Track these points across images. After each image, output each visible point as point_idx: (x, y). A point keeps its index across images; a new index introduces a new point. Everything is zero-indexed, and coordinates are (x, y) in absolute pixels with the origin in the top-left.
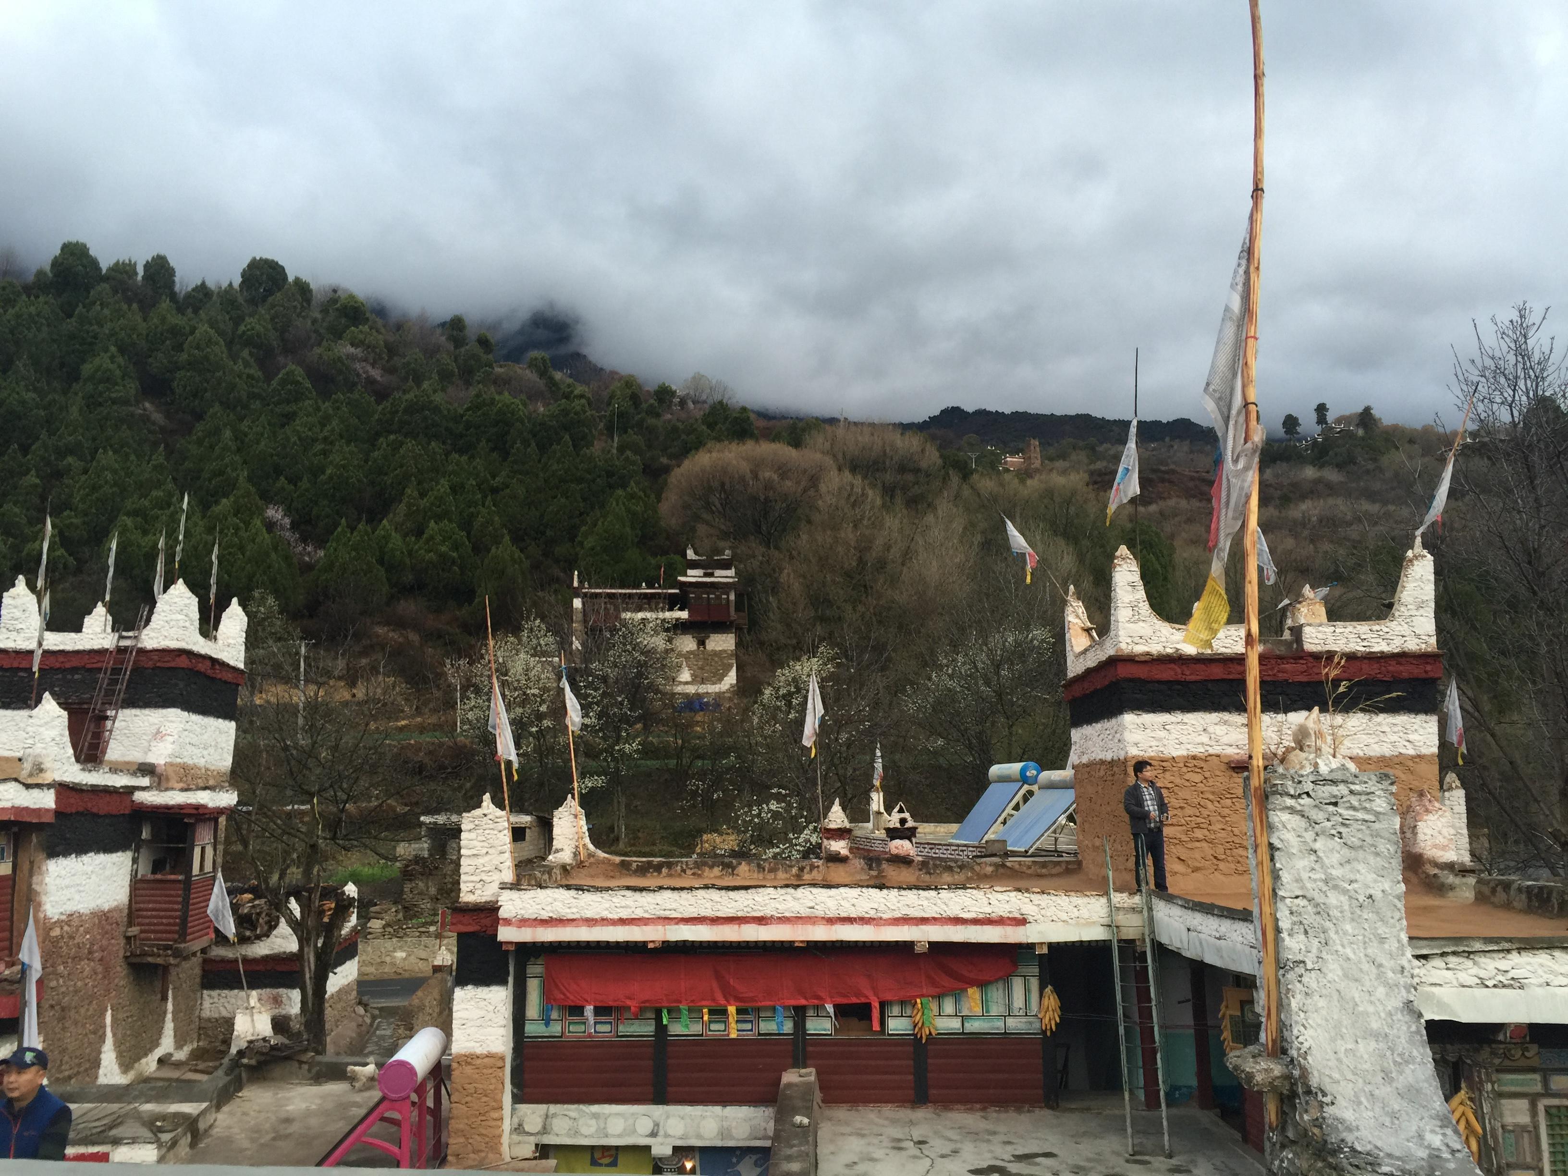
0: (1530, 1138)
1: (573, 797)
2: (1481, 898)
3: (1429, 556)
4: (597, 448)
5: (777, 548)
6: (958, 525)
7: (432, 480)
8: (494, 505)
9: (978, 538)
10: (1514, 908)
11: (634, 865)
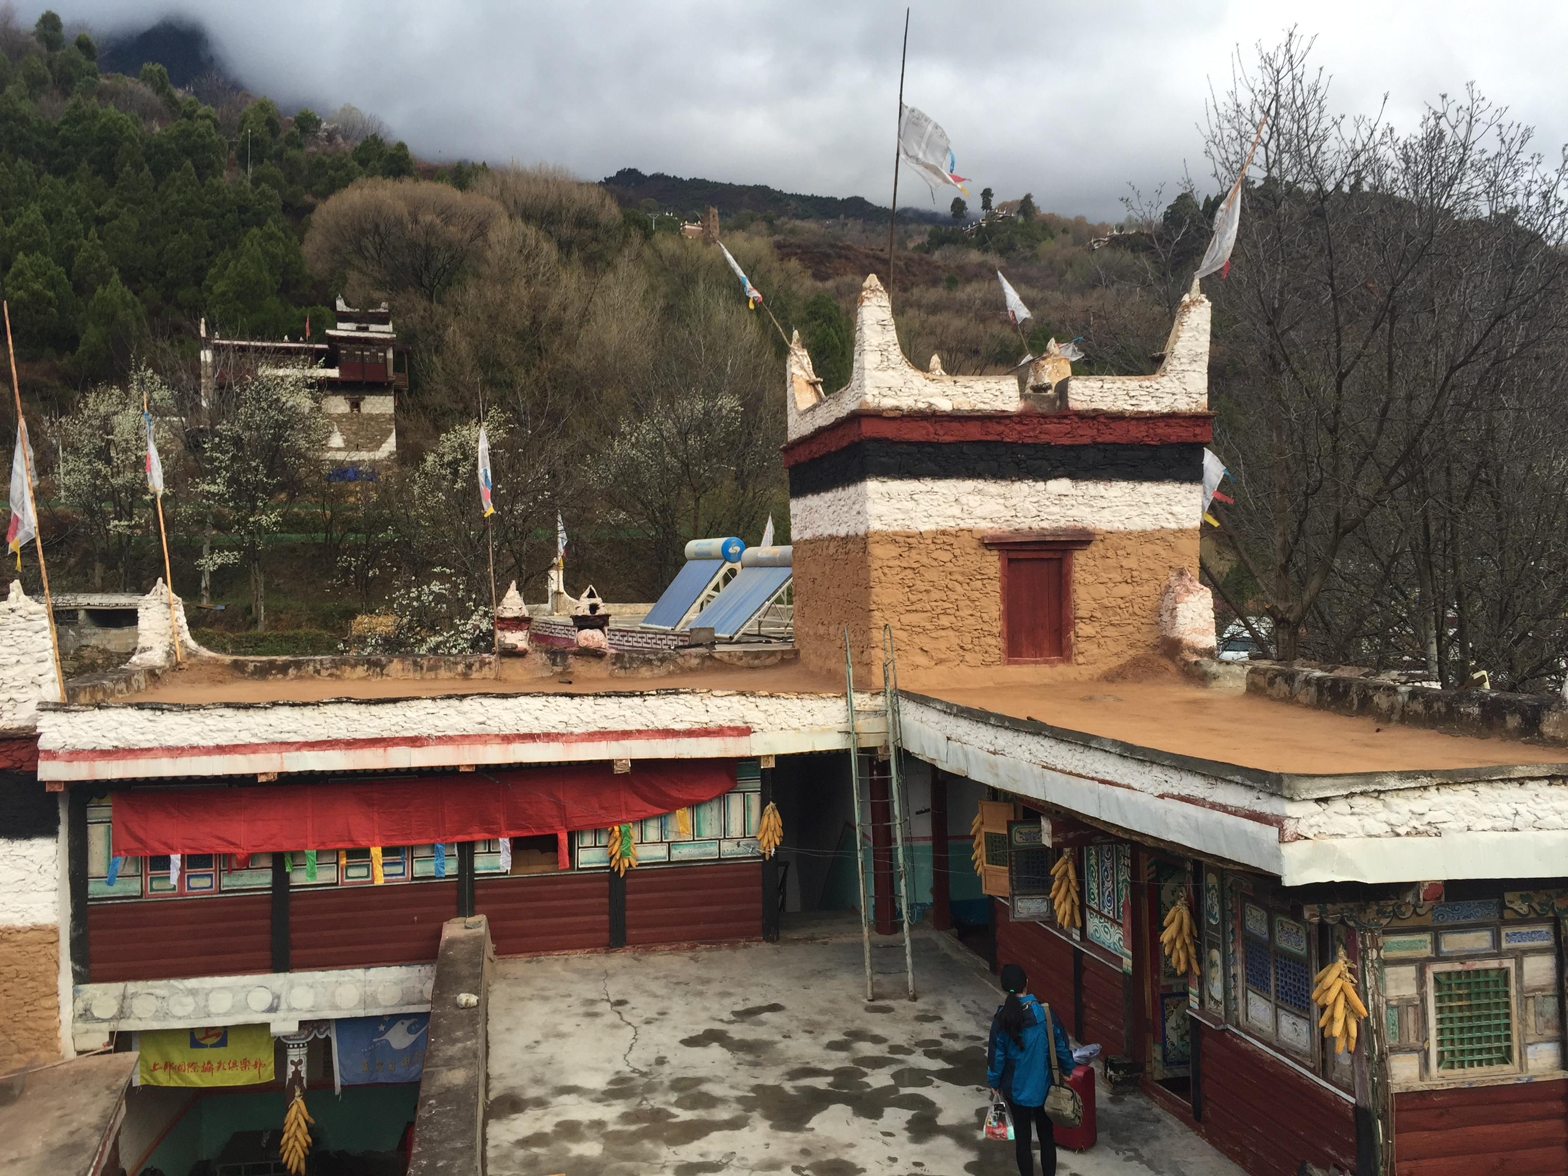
0: (1416, 1014)
1: (165, 582)
2: (1254, 690)
3: (1207, 301)
4: (226, 179)
5: (440, 302)
6: (640, 286)
7: (20, 204)
8: (99, 238)
9: (661, 303)
10: (1298, 702)
11: (251, 667)
